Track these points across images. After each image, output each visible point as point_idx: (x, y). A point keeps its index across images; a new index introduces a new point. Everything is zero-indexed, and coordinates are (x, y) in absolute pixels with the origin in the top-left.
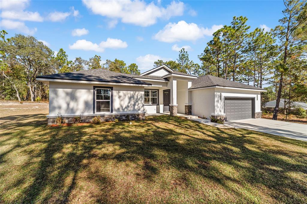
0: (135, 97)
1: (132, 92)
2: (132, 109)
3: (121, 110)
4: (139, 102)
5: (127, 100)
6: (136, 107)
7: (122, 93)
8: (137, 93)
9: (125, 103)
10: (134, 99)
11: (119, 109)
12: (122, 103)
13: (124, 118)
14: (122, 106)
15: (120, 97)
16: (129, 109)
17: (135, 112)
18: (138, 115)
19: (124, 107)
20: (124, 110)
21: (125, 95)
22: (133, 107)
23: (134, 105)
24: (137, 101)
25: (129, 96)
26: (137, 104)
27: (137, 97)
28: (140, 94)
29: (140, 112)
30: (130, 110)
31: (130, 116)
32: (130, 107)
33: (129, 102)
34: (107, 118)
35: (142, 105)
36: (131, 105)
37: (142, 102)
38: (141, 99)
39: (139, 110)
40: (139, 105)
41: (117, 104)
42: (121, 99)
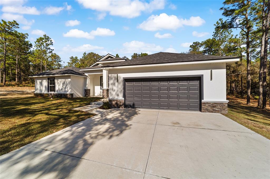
0: (66, 83)
1: (64, 80)
2: (64, 90)
3: (59, 91)
4: (68, 86)
5: (61, 85)
6: (66, 89)
8: (67, 80)
9: (61, 87)
10: (65, 84)
11: (58, 90)
12: (59, 87)
14: (59, 89)
16: (63, 90)
17: (65, 93)
18: (67, 95)
19: (60, 89)
20: (60, 91)
21: (60, 82)
22: (64, 89)
23: (65, 88)
24: (67, 86)
25: (63, 82)
26: (67, 87)
27: (67, 83)
29: (68, 93)
30: (63, 91)
32: (63, 89)
33: (63, 86)
35: (69, 88)
36: (63, 88)
37: (69, 86)
38: (69, 84)
39: (68, 91)
40: (68, 88)
41: (57, 88)
42: (59, 84)
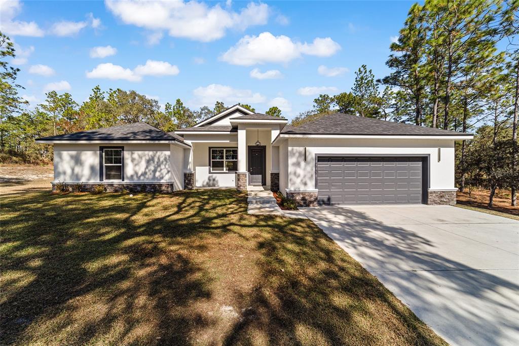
0: (156, 160)
1: (151, 153)
2: (151, 176)
3: (135, 177)
4: (163, 167)
5: (143, 164)
6: (157, 174)
7: (136, 154)
8: (159, 153)
9: (141, 168)
10: (154, 162)
11: (132, 176)
12: (137, 168)
13: (139, 189)
14: (136, 173)
15: (133, 160)
16: (147, 176)
17: (155, 182)
18: (161, 185)
19: (140, 173)
20: (139, 178)
21: (141, 157)
22: (152, 174)
23: (155, 171)
24: (159, 166)
25: (147, 158)
26: (159, 169)
27: (159, 159)
28: (163, 155)
29: (162, 181)
30: (148, 179)
31: (149, 187)
32: (148, 173)
33: (147, 167)
34: (116, 187)
35: (166, 171)
36: (149, 171)
37: (167, 166)
38: (164, 163)
39: (162, 178)
40: (162, 171)
41: (129, 170)
42: (136, 162)
